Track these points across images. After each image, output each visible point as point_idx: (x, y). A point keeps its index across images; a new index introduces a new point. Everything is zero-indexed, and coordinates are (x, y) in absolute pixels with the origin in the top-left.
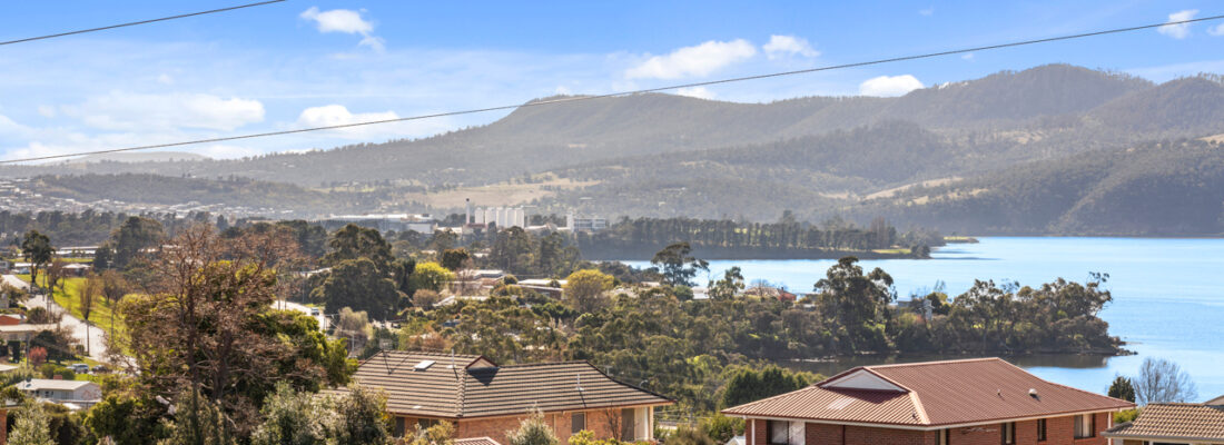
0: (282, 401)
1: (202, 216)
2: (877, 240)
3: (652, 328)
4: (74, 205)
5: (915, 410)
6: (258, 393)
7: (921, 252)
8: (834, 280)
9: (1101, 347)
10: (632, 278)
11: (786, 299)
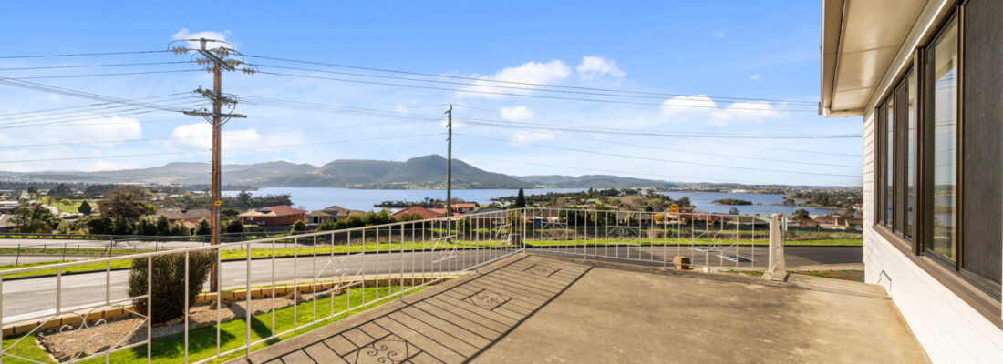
0: (141, 218)
1: (82, 184)
2: (248, 187)
3: (204, 203)
4: (39, 181)
5: (273, 214)
6: (136, 217)
7: (256, 190)
8: (241, 194)
9: (289, 203)
10: (196, 195)
11: (231, 198)
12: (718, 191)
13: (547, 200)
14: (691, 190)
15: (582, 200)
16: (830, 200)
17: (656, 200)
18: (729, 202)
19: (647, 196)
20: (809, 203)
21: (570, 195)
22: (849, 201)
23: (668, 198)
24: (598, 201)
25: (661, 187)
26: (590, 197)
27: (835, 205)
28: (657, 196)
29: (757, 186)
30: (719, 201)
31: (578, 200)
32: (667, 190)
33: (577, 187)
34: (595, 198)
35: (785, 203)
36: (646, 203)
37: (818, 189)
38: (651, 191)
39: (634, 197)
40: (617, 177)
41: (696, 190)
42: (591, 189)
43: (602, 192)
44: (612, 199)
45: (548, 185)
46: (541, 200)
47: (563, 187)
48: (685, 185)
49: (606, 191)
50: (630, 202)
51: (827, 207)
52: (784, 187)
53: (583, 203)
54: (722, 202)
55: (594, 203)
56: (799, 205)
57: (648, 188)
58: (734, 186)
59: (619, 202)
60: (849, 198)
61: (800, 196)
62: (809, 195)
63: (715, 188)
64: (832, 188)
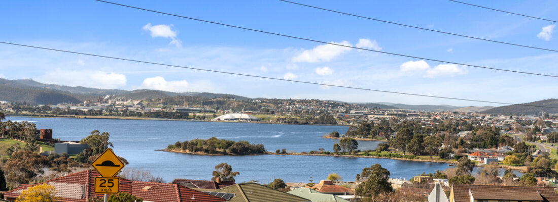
12: (183, 115)
14: (112, 113)
16: (427, 139)
17: (10, 142)
18: (211, 148)
20: (386, 148)
22: (462, 142)
23: (48, 137)
25: (29, 100)
27: (435, 152)
28: (16, 132)
29: (276, 102)
30: (178, 145)
32: (44, 112)
35: (338, 148)
37: (401, 112)
41: (127, 113)
48: (97, 95)
51: (421, 158)
52: (335, 105)
54: (193, 148)
56: (367, 153)
58: (222, 102)
60: (463, 134)
61: (367, 129)
62: (385, 128)
63: (175, 108)
64: (428, 110)
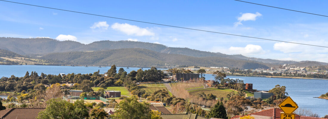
13: (25, 89)
14: (288, 75)
15: (96, 89)
17: (229, 91)
19: (215, 83)
21: (72, 78)
23: (250, 88)
24: (124, 91)
25: (240, 67)
26: (112, 84)
28: (232, 85)
31: (87, 89)
32: (248, 74)
33: (86, 63)
34: (120, 85)
36: (213, 97)
38: (221, 75)
39: (192, 85)
40: (162, 47)
41: (296, 75)
42: (114, 68)
43: (134, 74)
44: (151, 87)
45: (28, 58)
46: (11, 88)
47: (58, 63)
48: (279, 64)
49: (143, 73)
50: (185, 95)
53: (96, 96)
55: (118, 95)
57: (215, 69)
59: (165, 94)
63: (326, 72)
